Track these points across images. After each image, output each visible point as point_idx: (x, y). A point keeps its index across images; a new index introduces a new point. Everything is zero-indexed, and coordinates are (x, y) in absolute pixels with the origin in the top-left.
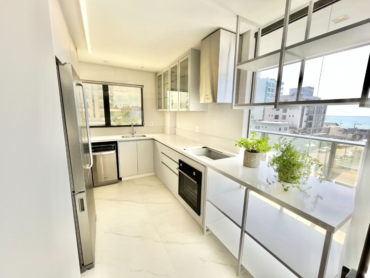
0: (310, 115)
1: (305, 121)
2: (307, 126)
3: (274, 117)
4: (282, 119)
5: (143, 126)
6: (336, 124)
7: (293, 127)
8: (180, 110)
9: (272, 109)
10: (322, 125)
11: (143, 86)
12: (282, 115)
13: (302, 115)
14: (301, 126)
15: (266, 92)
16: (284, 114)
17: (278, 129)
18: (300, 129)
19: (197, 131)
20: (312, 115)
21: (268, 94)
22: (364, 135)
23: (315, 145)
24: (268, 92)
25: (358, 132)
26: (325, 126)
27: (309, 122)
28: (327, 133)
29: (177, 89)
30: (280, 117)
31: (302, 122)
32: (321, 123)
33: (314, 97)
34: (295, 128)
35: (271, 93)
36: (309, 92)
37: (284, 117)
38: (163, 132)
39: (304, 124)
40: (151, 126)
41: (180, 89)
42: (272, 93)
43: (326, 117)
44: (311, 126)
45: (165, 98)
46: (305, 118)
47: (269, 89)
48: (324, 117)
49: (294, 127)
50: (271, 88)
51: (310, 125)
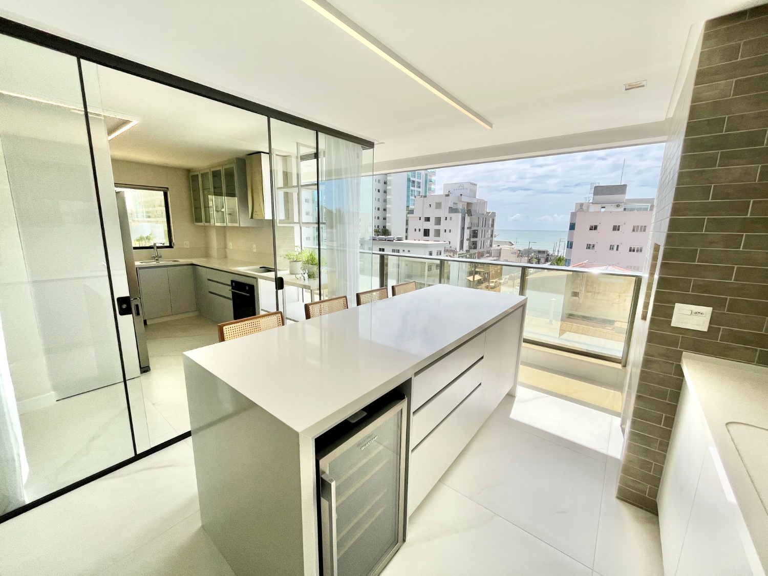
0: (473, 229)
1: (467, 240)
2: (470, 248)
3: (422, 232)
4: (435, 236)
5: (172, 247)
6: (510, 242)
7: (450, 249)
8: (229, 224)
9: (419, 219)
10: (491, 246)
11: (167, 188)
12: (435, 230)
13: (463, 229)
14: (462, 247)
15: (408, 187)
16: (437, 227)
17: (428, 253)
18: (461, 252)
19: (255, 250)
20: (476, 228)
21: (412, 191)
22: (542, 259)
23: (481, 276)
24: (411, 188)
25: (534, 255)
26: (495, 246)
27: (473, 240)
28: (497, 257)
29: (222, 193)
30: (432, 233)
31: (463, 240)
32: (489, 241)
33: (478, 199)
34: (454, 251)
35: (416, 189)
36: (471, 190)
37: (438, 233)
38: (207, 255)
39: (466, 244)
40: (185, 247)
41: (226, 193)
42: (419, 189)
43: (495, 233)
44: (475, 248)
45: (207, 207)
46: (467, 233)
47: (414, 182)
48: (492, 232)
49: (452, 249)
50: (416, 180)
51: (474, 245)
